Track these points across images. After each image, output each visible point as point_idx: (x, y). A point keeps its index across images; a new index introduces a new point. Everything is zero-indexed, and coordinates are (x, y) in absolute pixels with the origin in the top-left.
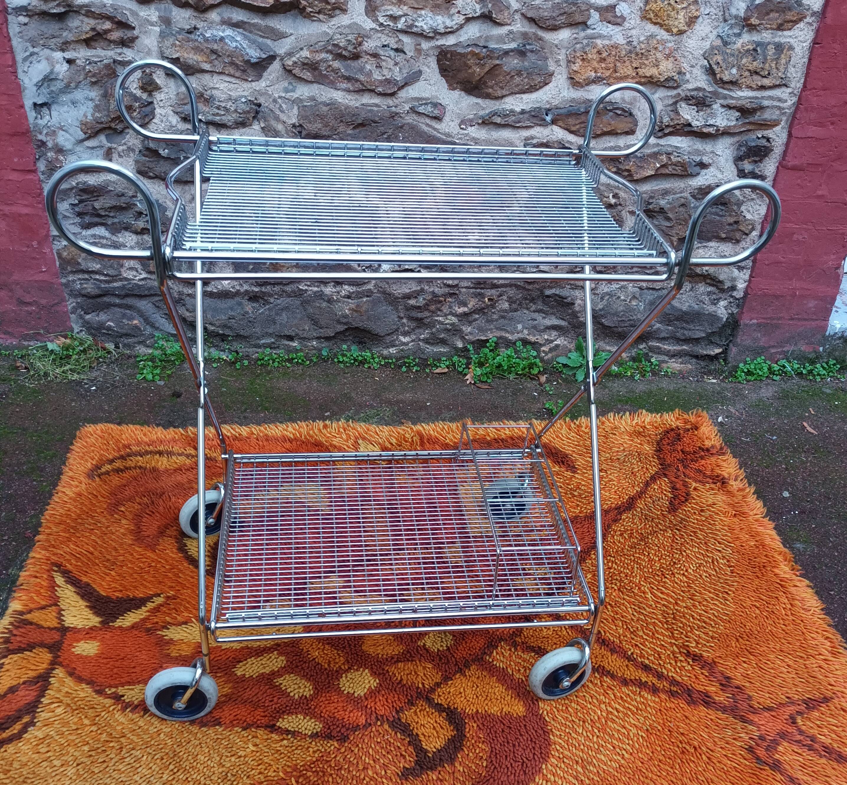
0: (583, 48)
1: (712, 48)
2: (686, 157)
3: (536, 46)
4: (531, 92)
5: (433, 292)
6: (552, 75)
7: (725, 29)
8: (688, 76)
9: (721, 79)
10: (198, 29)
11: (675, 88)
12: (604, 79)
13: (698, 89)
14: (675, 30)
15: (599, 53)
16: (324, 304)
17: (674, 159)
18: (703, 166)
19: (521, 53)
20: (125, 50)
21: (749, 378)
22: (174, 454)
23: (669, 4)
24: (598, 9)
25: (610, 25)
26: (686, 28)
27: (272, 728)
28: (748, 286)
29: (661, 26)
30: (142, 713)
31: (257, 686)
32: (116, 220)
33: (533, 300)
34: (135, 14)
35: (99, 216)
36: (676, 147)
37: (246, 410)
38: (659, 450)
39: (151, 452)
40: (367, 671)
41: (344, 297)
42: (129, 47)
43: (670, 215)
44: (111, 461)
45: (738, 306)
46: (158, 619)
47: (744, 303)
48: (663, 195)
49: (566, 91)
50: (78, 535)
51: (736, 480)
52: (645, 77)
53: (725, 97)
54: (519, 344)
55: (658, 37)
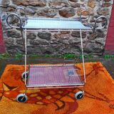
1: (98, 10)
6: (75, 14)
7: (99, 7)
9: (99, 14)
11: (93, 15)
13: (96, 15)
18: (97, 26)
19: (71, 11)
24: (81, 4)
26: (94, 7)
27: (36, 103)
28: (105, 44)
38: (93, 67)
40: (50, 96)
47: (105, 47)
49: (77, 16)
54: (72, 53)
55: (90, 8)
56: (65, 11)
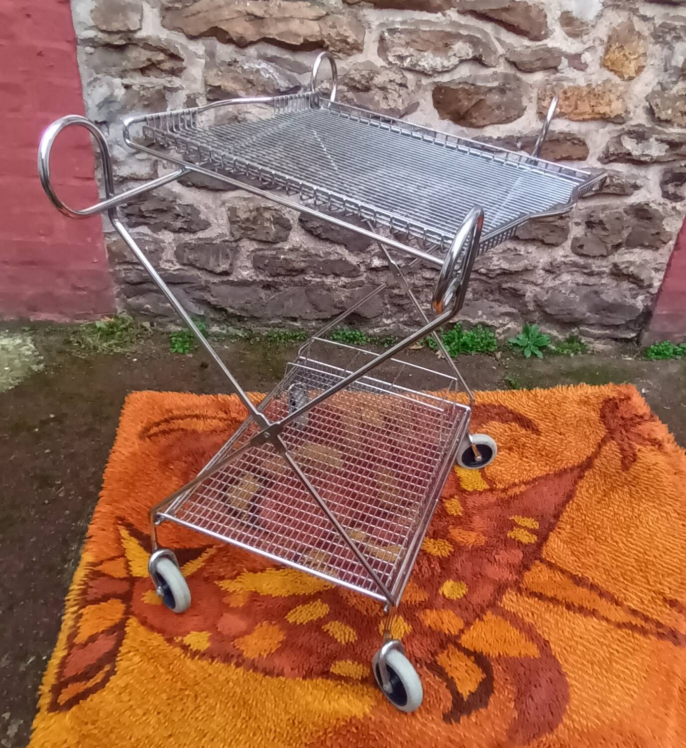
0: (552, 88)
1: (653, 92)
2: (624, 180)
3: (513, 85)
4: (507, 123)
5: (414, 284)
6: (525, 109)
7: (665, 78)
8: (631, 115)
9: (659, 118)
10: (238, 62)
11: (621, 124)
12: (566, 114)
13: (639, 125)
14: (626, 77)
15: (565, 93)
16: (325, 292)
17: (616, 182)
18: (636, 187)
19: (502, 90)
20: (174, 78)
21: (658, 357)
22: (209, 418)
23: (624, 55)
24: (568, 56)
25: (575, 70)
26: (634, 75)
27: (326, 674)
28: (661, 285)
29: (616, 72)
30: (210, 660)
31: (309, 633)
32: (157, 221)
33: (492, 292)
34: (185, 48)
35: (144, 217)
36: (618, 172)
37: (262, 379)
38: (603, 417)
39: (189, 416)
40: (401, 617)
41: (341, 287)
42: (177, 76)
43: (607, 226)
44: (158, 424)
45: (652, 300)
46: (214, 568)
47: (657, 298)
48: (602, 210)
49: (535, 122)
50: (137, 491)
51: (668, 442)
52: (600, 114)
53: (659, 133)
54: (480, 326)
55: (613, 82)
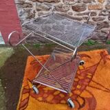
8: (103, 8)
12: (93, 9)
15: (92, 6)
19: (82, 6)
26: (103, 2)
36: (102, 17)
42: (32, 8)
44: (33, 62)
56: (77, 6)
